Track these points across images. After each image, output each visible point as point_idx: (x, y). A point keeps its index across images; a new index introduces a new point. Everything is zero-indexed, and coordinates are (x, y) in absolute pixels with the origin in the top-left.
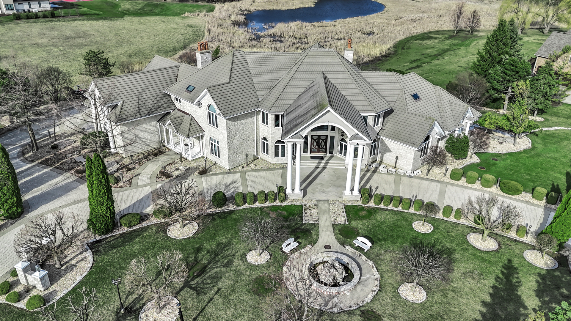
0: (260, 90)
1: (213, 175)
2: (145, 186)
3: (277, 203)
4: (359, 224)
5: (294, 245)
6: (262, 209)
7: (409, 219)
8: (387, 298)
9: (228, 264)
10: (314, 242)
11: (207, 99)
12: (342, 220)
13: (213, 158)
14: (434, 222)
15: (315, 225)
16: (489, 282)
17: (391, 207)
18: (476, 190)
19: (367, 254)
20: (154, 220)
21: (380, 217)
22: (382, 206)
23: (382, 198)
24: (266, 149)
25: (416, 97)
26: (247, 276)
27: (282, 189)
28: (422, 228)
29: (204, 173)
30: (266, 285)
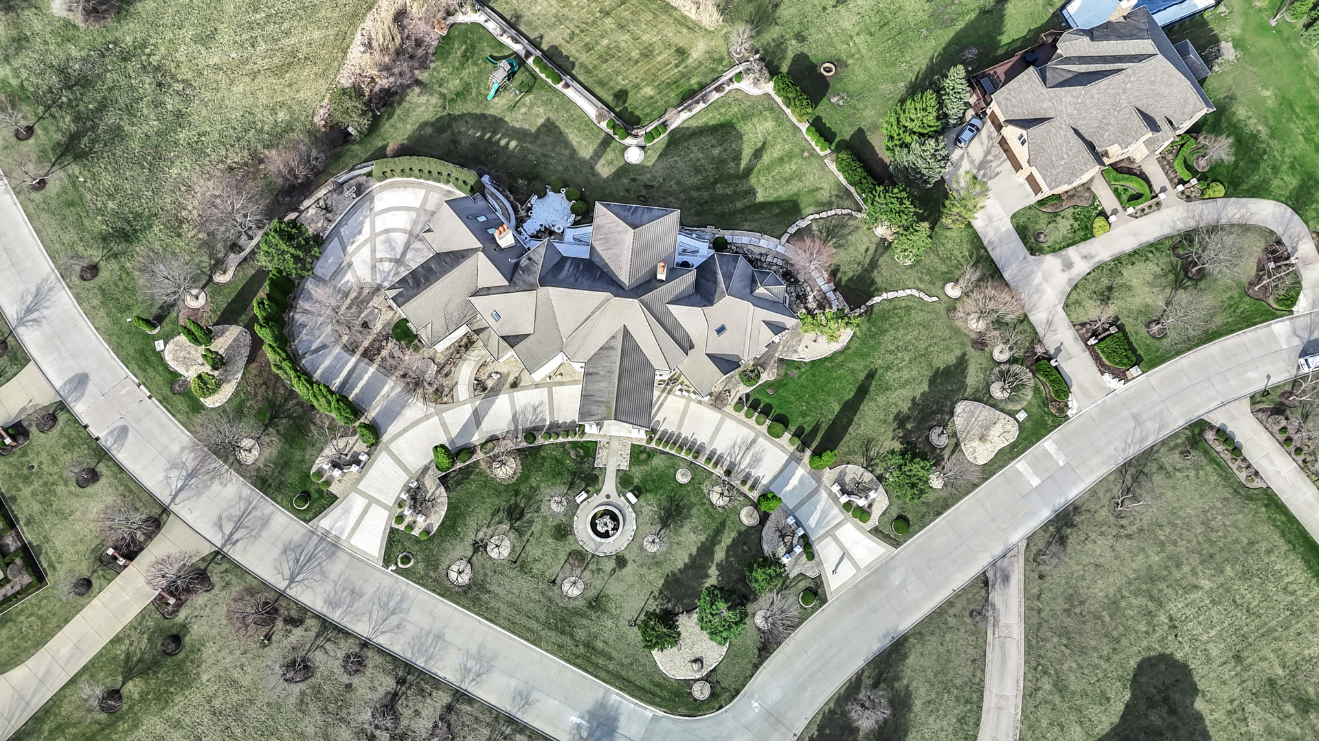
0: (565, 330)
1: (525, 388)
2: (465, 402)
3: (577, 439)
4: (637, 471)
5: (584, 495)
6: (563, 445)
7: (677, 465)
8: (635, 549)
9: (538, 510)
10: (598, 491)
12: (624, 466)
14: (694, 471)
15: (603, 470)
16: (703, 538)
17: (667, 450)
18: (748, 426)
19: (633, 506)
20: (481, 455)
21: (657, 462)
22: (660, 448)
23: (661, 438)
25: (721, 330)
26: (550, 523)
27: (582, 420)
28: (682, 477)
29: (514, 385)
30: (563, 531)
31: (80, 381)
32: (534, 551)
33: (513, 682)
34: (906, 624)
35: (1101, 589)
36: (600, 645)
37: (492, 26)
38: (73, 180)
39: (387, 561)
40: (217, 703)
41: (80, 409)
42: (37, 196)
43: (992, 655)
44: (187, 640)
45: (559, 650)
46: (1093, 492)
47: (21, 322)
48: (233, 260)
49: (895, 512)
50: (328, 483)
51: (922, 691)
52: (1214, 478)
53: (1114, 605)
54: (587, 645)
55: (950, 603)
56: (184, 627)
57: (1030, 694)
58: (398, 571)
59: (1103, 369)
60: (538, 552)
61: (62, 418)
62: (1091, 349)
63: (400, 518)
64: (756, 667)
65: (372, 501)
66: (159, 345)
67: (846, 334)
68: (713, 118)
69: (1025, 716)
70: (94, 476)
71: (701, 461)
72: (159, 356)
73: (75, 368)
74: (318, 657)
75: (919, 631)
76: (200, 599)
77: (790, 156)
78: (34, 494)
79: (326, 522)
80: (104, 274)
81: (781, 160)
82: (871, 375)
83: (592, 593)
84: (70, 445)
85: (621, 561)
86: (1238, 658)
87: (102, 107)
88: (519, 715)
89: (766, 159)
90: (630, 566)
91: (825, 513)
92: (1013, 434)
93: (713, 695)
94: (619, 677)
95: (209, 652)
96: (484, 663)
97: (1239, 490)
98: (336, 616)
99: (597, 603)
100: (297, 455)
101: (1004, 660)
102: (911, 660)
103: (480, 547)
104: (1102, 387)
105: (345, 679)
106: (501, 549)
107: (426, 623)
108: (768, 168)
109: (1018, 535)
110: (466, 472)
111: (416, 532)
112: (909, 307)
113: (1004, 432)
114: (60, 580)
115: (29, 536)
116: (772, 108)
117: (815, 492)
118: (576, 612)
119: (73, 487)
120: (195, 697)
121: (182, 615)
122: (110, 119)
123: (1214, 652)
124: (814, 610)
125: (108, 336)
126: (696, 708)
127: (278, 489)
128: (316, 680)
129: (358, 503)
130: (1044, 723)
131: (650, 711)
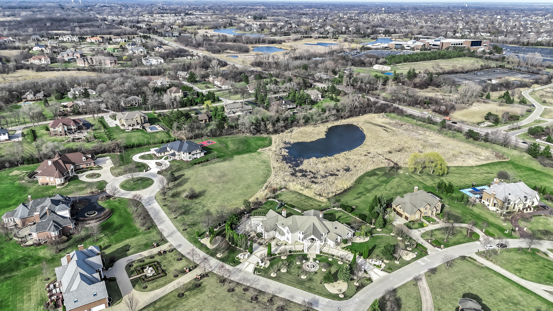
0: (299, 226)
1: (288, 245)
3: (302, 253)
4: (318, 258)
5: (305, 261)
6: (299, 254)
7: (328, 258)
8: (320, 270)
9: (293, 264)
10: (309, 261)
11: (287, 228)
12: (315, 257)
13: (287, 241)
14: (333, 259)
15: (309, 258)
17: (325, 255)
18: (345, 252)
19: (318, 263)
20: (278, 255)
21: (323, 257)
22: (323, 255)
23: (324, 253)
24: (300, 239)
25: (336, 228)
26: (297, 266)
27: (303, 250)
28: (330, 260)
29: (285, 244)
30: (299, 267)
31: (180, 246)
32: (292, 271)
33: (289, 294)
34: (395, 287)
35: (448, 281)
36: (312, 287)
37: (276, 201)
38: (183, 218)
39: (254, 273)
40: (209, 295)
41: (179, 250)
42: (175, 220)
43: (422, 292)
44: (202, 285)
45: (301, 288)
46: (440, 266)
47: (167, 237)
48: (219, 227)
49: (387, 267)
50: (240, 259)
51: (404, 297)
52: (471, 264)
53: (453, 284)
54: (309, 287)
55: (407, 283)
56: (202, 283)
57: (435, 298)
58: (257, 275)
59: (435, 246)
60: (294, 271)
61: (174, 251)
62: (430, 243)
63: (258, 265)
64: (356, 293)
65: (250, 263)
66: (200, 240)
67: (367, 239)
68: (329, 212)
69: (434, 303)
70: (181, 259)
71: (334, 257)
72: (200, 241)
73: (179, 243)
74: (236, 289)
75: (400, 287)
76: (206, 278)
77: (348, 217)
78: (166, 262)
79: (238, 267)
80: (188, 230)
81: (346, 218)
82: (375, 245)
83: (309, 278)
84: (176, 255)
85: (316, 273)
86: (491, 294)
87: (191, 209)
88: (291, 300)
89: (342, 218)
90: (318, 274)
91: (368, 267)
92: (415, 256)
93: (345, 297)
94: (318, 293)
95: (207, 287)
96: (281, 291)
97: (478, 266)
98: (241, 282)
99: (310, 280)
100: (232, 255)
101: (425, 293)
102: (399, 292)
103: (279, 270)
104: (436, 250)
105: (244, 292)
106: (284, 270)
107: (265, 283)
108: (343, 218)
109: (423, 272)
110: (274, 258)
111: (262, 268)
112: (382, 237)
113: (412, 256)
114: (170, 275)
115: (164, 268)
116: (342, 211)
117: (365, 263)
118: (305, 281)
119: (176, 261)
120: (204, 294)
121: (201, 281)
122: (192, 210)
123: (484, 293)
124: (370, 283)
125: (187, 239)
126: (341, 299)
127: (227, 261)
128: (236, 292)
129: (247, 263)
130: (440, 304)
131: (328, 300)
